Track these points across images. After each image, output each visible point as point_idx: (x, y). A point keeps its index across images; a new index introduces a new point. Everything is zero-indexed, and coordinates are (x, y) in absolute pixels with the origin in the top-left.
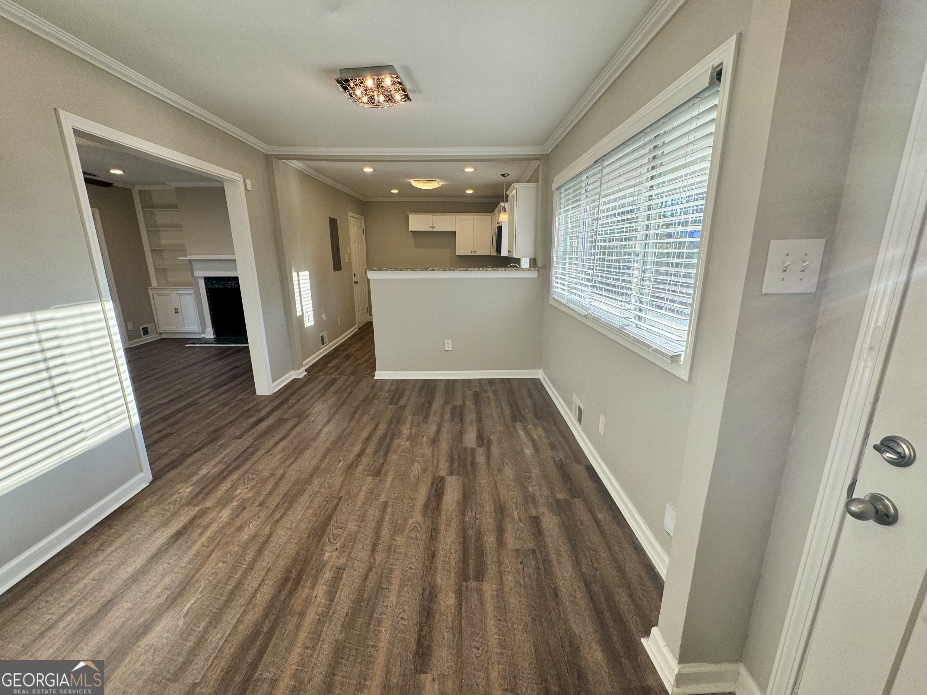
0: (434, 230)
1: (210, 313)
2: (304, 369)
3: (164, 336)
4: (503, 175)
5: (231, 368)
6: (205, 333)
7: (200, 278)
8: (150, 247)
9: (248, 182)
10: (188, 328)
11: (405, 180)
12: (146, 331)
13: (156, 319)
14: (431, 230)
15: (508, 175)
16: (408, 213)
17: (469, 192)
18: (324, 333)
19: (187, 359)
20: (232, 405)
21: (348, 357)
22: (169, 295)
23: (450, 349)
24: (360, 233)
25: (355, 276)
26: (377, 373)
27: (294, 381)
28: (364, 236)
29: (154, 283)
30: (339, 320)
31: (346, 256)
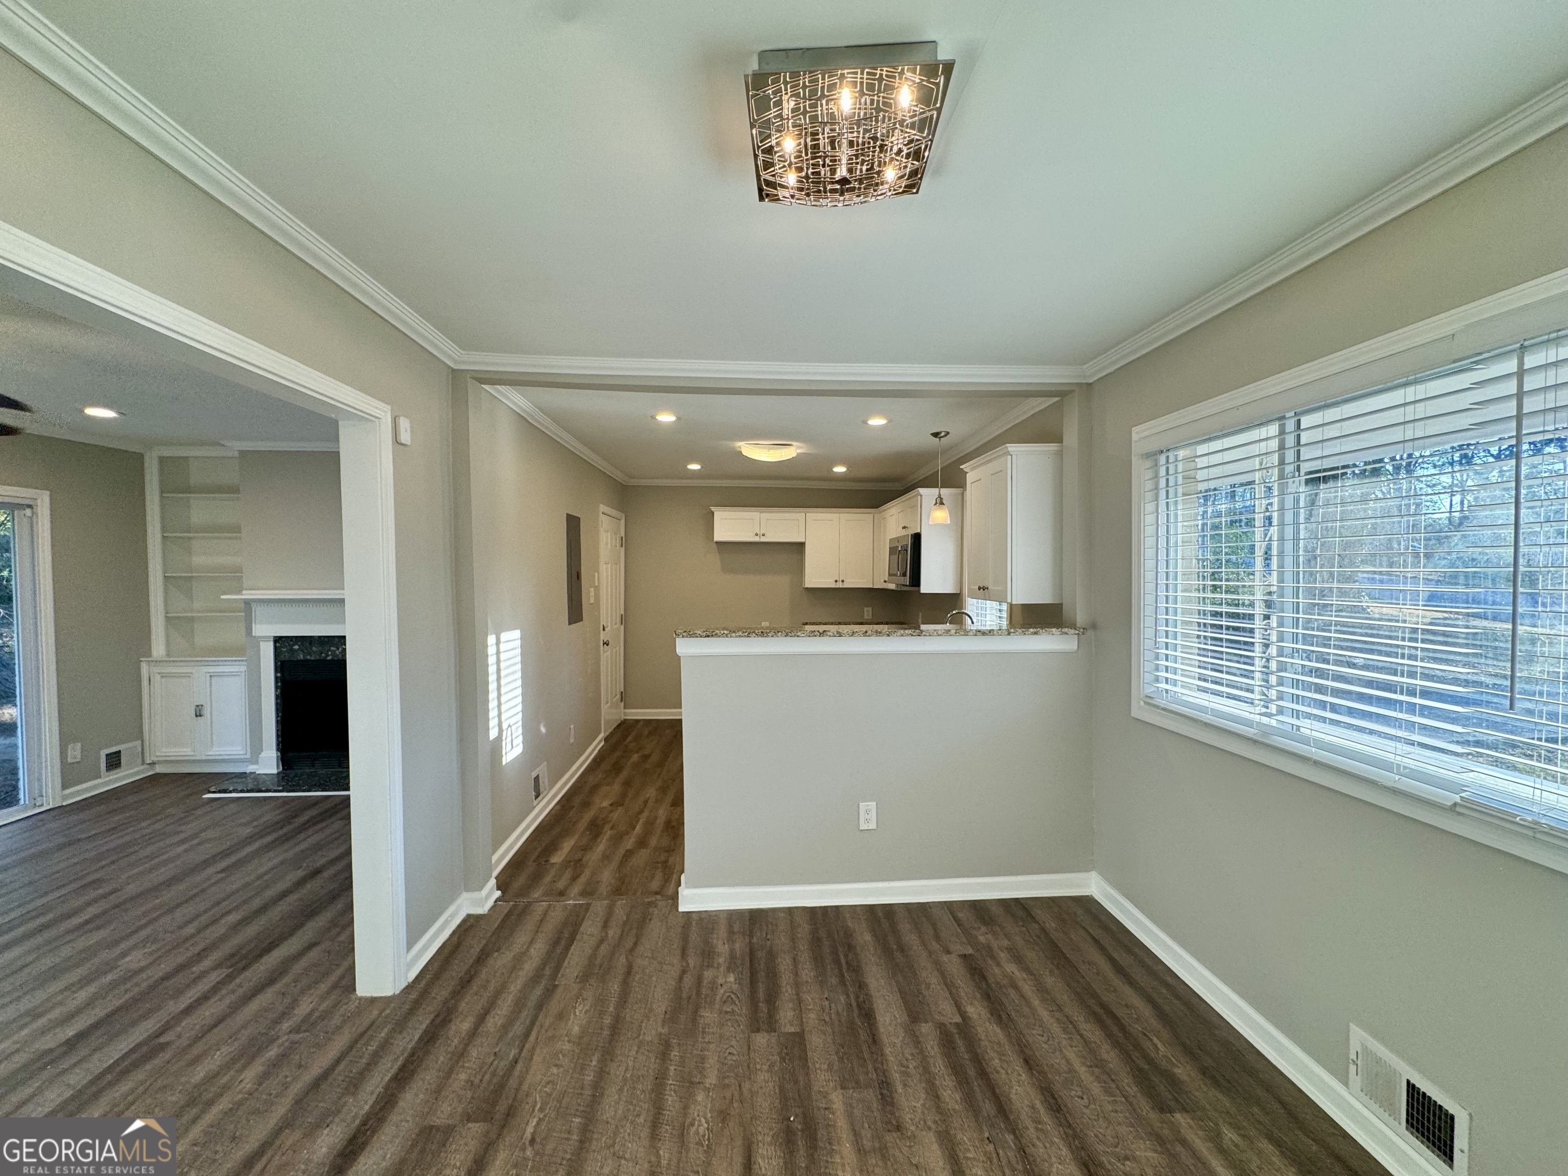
0: (763, 539)
1: (277, 716)
2: (493, 882)
3: (159, 769)
4: (936, 435)
5: (300, 873)
6: (256, 762)
7: (265, 639)
8: (165, 572)
9: (404, 424)
10: (217, 751)
11: (730, 443)
12: (114, 761)
13: (146, 728)
14: (757, 539)
15: (948, 433)
16: (713, 509)
17: (840, 469)
18: (541, 770)
19: (196, 841)
20: (273, 1052)
21: (595, 829)
22: (188, 676)
23: (873, 826)
24: (616, 546)
25: (604, 630)
26: (685, 893)
27: (470, 924)
28: (623, 549)
29: (158, 649)
30: (572, 732)
31: (592, 590)
